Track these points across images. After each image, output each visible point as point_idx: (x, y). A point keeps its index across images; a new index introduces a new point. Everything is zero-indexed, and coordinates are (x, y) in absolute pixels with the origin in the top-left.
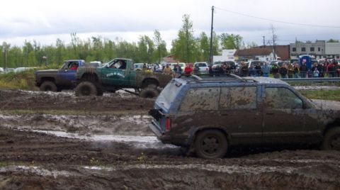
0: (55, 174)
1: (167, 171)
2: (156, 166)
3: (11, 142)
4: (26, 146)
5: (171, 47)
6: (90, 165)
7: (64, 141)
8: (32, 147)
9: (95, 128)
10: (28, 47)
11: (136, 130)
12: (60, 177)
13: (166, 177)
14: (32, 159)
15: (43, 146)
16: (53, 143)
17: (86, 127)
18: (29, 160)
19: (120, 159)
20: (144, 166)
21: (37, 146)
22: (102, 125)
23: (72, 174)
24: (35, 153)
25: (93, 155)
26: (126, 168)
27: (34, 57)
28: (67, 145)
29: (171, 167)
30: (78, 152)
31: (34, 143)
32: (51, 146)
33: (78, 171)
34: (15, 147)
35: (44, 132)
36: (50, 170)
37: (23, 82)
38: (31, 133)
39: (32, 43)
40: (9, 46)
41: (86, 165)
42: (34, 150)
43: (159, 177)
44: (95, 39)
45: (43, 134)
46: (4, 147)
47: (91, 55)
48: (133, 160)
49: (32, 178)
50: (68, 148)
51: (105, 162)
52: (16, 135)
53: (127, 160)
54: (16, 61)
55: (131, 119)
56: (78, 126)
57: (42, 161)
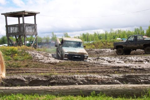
0: (103, 77)
1: (142, 76)
2: (138, 74)
3: (88, 67)
4: (93, 68)
5: (146, 32)
6: (114, 74)
7: (106, 66)
8: (95, 68)
9: (117, 61)
10: (95, 34)
11: (132, 62)
12: (104, 78)
13: (142, 78)
14: (95, 72)
15: (99, 68)
16: (102, 67)
17: (114, 61)
18: (94, 72)
19: (125, 72)
20: (133, 74)
21: (97, 68)
22: (120, 60)
23: (108, 77)
24: (96, 70)
25: (116, 70)
26: (127, 75)
27: (97, 38)
28: (107, 67)
29: (143, 74)
30: (111, 70)
31: (96, 67)
32: (102, 68)
33: (110, 76)
34: (89, 68)
35: (99, 63)
36: (101, 76)
37: (93, 46)
38: (95, 63)
39: (97, 33)
40: (89, 34)
41: (113, 74)
42: (96, 69)
43: (139, 78)
44: (119, 31)
45: (99, 64)
46: (86, 68)
47: (117, 36)
48: (130, 72)
49: (95, 79)
50: (107, 68)
51: (120, 73)
52: (90, 64)
53: (128, 72)
54: (91, 39)
55: (130, 58)
56: (111, 60)
57: (98, 73)
